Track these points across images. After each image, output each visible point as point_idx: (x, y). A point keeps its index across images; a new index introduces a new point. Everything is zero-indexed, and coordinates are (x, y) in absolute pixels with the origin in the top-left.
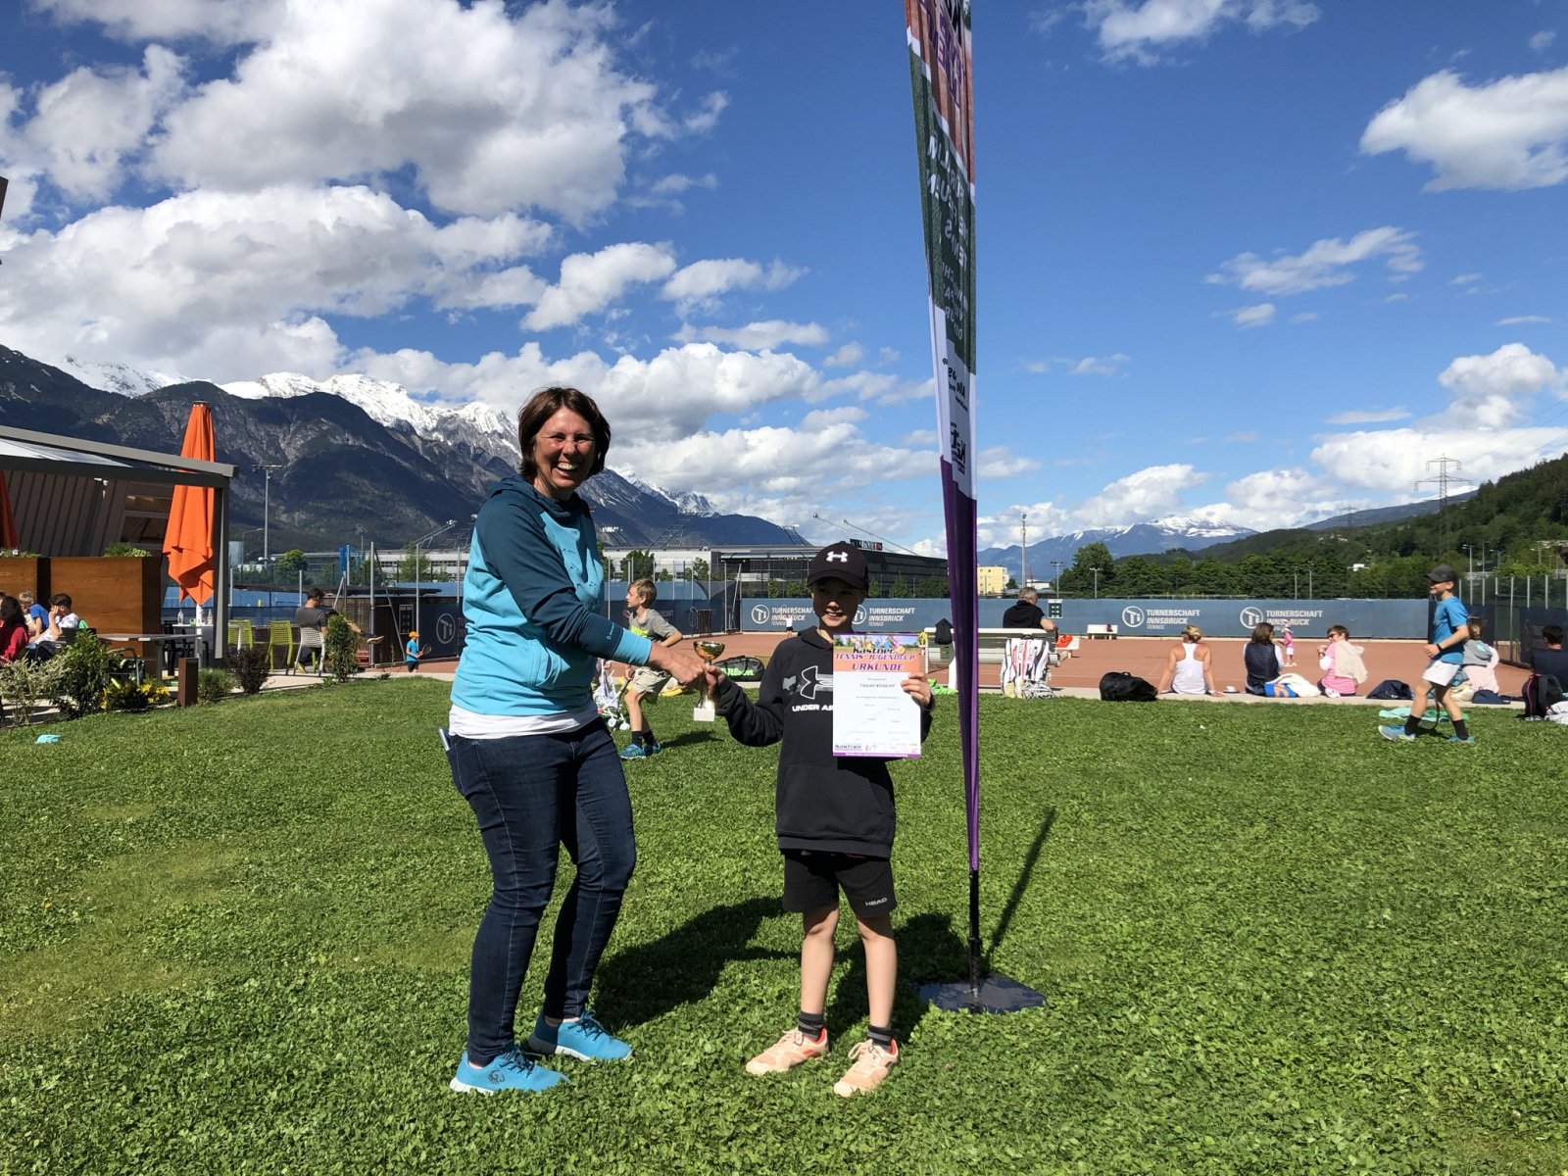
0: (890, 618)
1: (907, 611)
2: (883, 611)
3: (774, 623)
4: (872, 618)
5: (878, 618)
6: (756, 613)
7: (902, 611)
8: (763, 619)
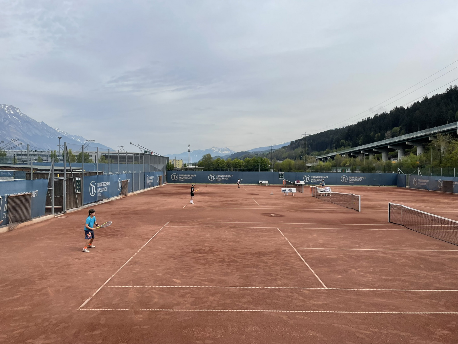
0: (224, 179)
1: (230, 176)
2: (221, 176)
3: (179, 180)
4: (217, 178)
5: (219, 178)
6: (173, 177)
7: (228, 176)
8: (175, 179)
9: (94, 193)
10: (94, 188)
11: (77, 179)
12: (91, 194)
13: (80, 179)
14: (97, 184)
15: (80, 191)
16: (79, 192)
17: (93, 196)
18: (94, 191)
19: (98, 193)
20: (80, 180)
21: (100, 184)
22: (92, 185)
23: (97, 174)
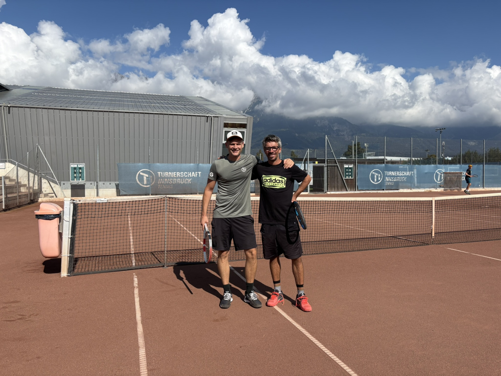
9: (378, 181)
10: (377, 177)
11: (346, 166)
12: (374, 181)
13: (350, 166)
14: (384, 173)
15: (352, 177)
16: (350, 178)
17: (376, 183)
18: (379, 179)
19: (387, 181)
20: (352, 168)
21: (390, 173)
22: (373, 173)
23: (384, 163)
